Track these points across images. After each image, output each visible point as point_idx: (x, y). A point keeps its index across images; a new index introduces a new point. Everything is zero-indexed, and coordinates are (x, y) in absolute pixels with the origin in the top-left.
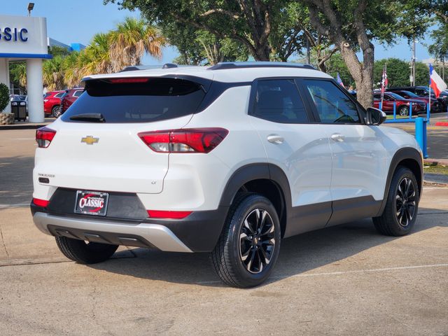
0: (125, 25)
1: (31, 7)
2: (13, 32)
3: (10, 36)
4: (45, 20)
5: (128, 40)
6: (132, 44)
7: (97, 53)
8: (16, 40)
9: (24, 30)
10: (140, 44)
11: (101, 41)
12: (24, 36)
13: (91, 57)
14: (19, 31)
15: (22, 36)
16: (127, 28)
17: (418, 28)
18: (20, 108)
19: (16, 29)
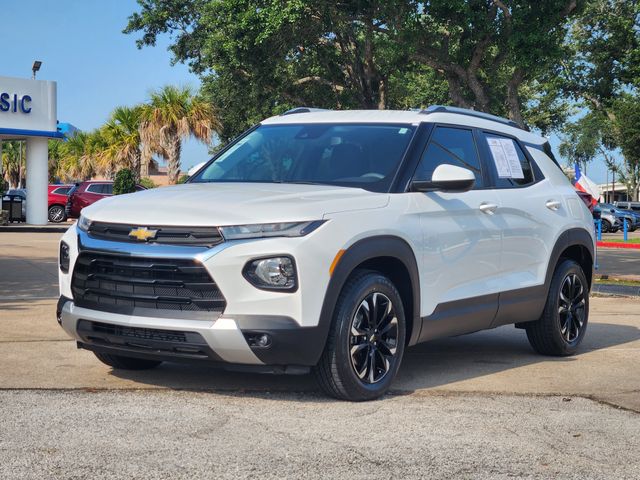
0: (164, 98)
1: (37, 67)
2: (12, 98)
3: (8, 105)
4: (55, 85)
5: (167, 117)
6: (173, 122)
7: (117, 134)
8: (15, 110)
9: (27, 98)
10: (183, 123)
11: (124, 117)
12: (27, 106)
13: (110, 139)
14: (20, 98)
15: (23, 106)
16: (166, 101)
17: (557, 116)
18: (14, 205)
19: (16, 96)
